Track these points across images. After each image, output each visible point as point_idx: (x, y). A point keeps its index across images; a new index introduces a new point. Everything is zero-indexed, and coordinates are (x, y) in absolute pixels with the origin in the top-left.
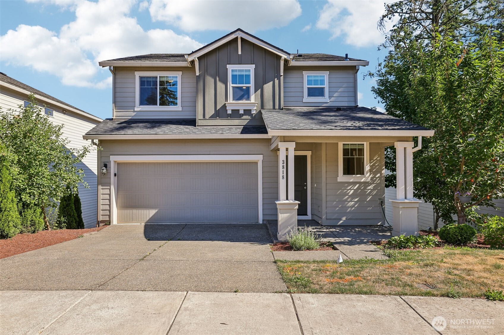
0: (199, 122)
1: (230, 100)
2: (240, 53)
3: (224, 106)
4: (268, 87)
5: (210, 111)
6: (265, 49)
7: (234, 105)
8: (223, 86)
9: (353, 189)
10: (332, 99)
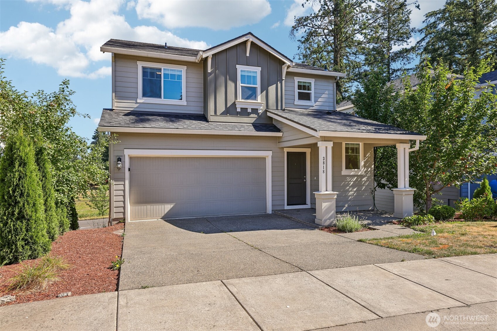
0: (211, 118)
1: (240, 99)
2: (248, 55)
3: (234, 104)
4: (272, 89)
5: (221, 108)
6: (270, 53)
7: (243, 103)
8: (233, 85)
9: (352, 181)
10: (317, 103)
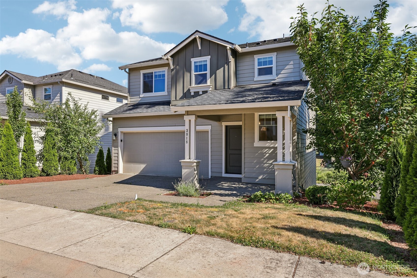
0: (173, 103)
1: (193, 85)
2: (200, 48)
3: (189, 90)
4: (220, 72)
5: (180, 94)
7: (195, 88)
9: (268, 153)
